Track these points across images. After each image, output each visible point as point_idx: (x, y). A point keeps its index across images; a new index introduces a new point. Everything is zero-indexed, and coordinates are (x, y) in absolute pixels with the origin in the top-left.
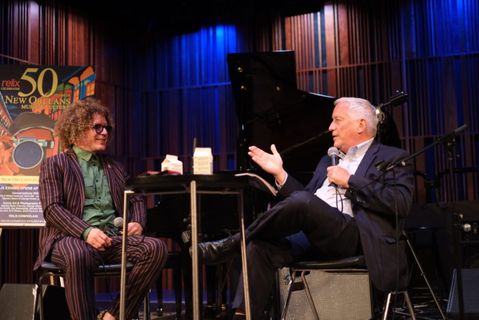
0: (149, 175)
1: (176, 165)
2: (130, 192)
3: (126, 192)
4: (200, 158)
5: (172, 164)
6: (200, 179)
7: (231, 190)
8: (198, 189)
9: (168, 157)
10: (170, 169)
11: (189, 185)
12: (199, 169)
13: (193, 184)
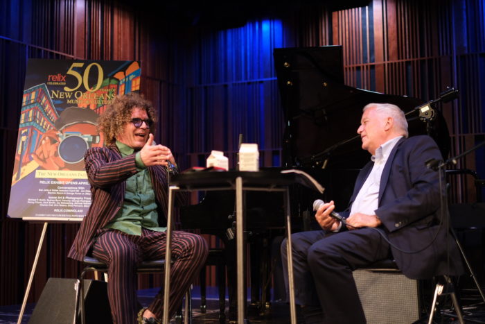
0: (194, 171)
1: (221, 161)
2: (175, 188)
3: (171, 188)
4: (246, 155)
5: (217, 160)
6: (246, 175)
7: (278, 186)
8: (244, 185)
9: (214, 153)
10: (216, 165)
11: (234, 182)
12: (245, 165)
13: (239, 181)
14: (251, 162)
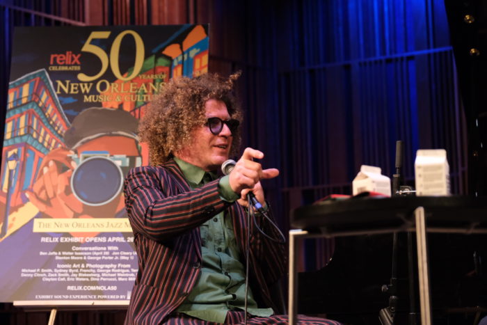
1: (379, 184)
2: (299, 232)
3: (292, 233)
5: (371, 181)
9: (365, 169)
10: (370, 188)
12: (426, 187)
13: (420, 213)
14: (437, 182)
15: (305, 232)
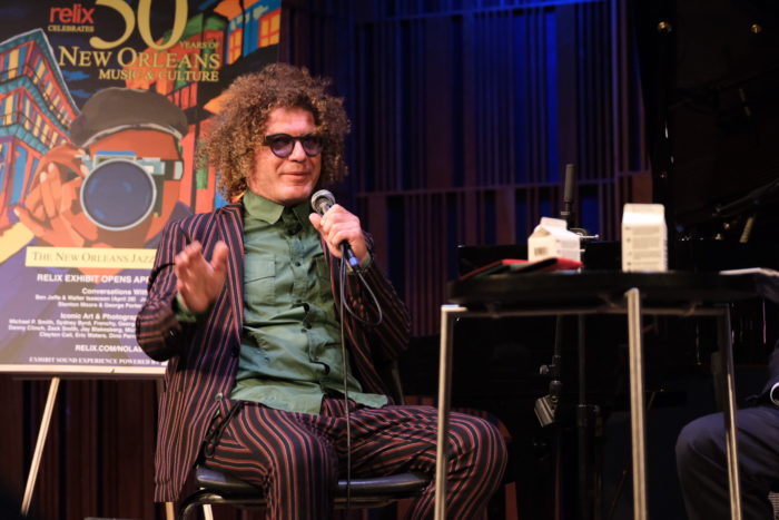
0: (507, 269)
1: (565, 243)
2: (455, 308)
3: (446, 309)
4: (638, 230)
5: (554, 240)
9: (546, 223)
12: (637, 256)
13: (634, 296)
14: (651, 249)
15: (463, 309)
